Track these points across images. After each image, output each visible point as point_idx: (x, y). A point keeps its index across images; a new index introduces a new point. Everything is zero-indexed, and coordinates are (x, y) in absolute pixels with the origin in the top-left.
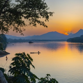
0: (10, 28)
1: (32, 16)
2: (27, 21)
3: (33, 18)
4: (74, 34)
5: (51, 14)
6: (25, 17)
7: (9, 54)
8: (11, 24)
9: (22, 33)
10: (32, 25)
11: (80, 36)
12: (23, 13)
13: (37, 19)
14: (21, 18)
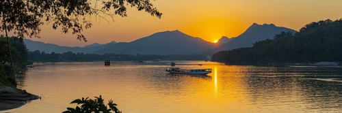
7: (36, 98)
10: (112, 9)
11: (252, 46)
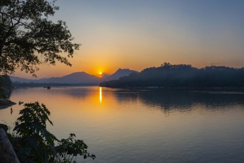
0: (17, 66)
1: (49, 50)
2: (41, 57)
3: (51, 52)
4: (111, 76)
5: (77, 46)
6: (39, 51)
7: (15, 104)
8: (17, 61)
9: (34, 73)
10: (49, 62)
11: (118, 79)
12: (35, 45)
13: (57, 54)
14: (33, 52)
